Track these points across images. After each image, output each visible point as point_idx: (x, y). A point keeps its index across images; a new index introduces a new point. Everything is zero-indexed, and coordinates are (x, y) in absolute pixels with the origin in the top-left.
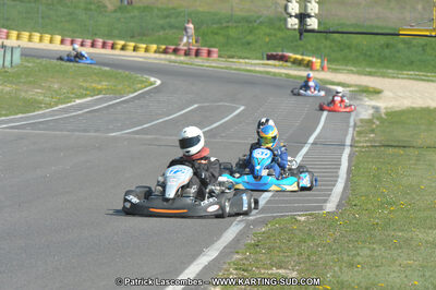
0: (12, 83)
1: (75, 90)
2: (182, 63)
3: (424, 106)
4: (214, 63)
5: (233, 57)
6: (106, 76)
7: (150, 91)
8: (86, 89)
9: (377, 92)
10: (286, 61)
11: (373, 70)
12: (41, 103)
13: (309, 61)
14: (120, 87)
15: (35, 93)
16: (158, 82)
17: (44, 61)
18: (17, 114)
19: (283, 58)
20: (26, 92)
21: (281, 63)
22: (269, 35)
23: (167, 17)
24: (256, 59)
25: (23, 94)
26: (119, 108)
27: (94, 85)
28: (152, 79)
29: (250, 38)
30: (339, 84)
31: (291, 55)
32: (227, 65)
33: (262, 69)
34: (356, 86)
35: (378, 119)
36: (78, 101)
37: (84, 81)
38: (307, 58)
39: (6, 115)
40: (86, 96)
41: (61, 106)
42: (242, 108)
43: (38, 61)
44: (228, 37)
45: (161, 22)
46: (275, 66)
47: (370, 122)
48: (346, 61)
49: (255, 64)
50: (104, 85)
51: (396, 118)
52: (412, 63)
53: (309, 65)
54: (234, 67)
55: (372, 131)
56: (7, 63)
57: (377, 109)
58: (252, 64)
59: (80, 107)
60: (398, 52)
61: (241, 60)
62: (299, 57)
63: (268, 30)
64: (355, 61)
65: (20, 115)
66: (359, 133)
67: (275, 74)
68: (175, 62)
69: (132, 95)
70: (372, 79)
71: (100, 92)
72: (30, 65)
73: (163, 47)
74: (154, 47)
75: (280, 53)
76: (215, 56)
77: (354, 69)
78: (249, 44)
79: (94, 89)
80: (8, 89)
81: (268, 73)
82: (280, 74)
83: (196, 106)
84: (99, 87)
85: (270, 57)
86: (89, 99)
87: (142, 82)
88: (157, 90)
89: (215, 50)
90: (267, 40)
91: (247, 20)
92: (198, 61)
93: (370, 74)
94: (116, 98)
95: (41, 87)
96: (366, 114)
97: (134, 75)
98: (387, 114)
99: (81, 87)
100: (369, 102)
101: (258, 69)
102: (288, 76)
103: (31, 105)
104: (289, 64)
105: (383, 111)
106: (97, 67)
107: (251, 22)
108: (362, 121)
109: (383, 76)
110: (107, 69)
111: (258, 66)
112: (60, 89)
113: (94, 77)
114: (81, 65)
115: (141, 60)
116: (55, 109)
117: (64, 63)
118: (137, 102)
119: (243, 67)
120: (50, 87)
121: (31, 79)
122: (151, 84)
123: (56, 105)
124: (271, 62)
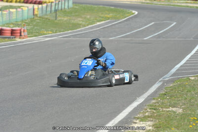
0: (67, 16)
1: (98, 18)
2: (148, 3)
4: (163, 3)
6: (112, 11)
7: (132, 17)
8: (102, 18)
12: (80, 25)
14: (118, 16)
15: (79, 20)
16: (136, 13)
17: (84, 5)
18: (68, 31)
20: (74, 20)
25: (73, 21)
26: (117, 26)
27: (106, 15)
28: (134, 12)
32: (169, 3)
33: (185, 5)
36: (98, 23)
37: (102, 14)
39: (63, 31)
40: (102, 21)
41: (90, 26)
42: (175, 23)
43: (81, 5)
46: (191, 3)
49: (182, 3)
50: (111, 15)
54: (172, 4)
56: (66, 7)
59: (99, 26)
65: (70, 31)
67: (191, 7)
68: (145, 3)
69: (123, 20)
71: (109, 19)
72: (77, 7)
79: (106, 18)
80: (66, 19)
81: (188, 6)
82: (193, 7)
83: (153, 23)
84: (109, 16)
86: (103, 22)
87: (129, 13)
88: (136, 16)
92: (155, 2)
94: (116, 21)
95: (81, 17)
97: (125, 10)
99: (100, 17)
101: (183, 5)
102: (197, 7)
103: (76, 26)
104: (197, 2)
106: (108, 7)
110: (113, 8)
112: (90, 18)
113: (106, 12)
114: (101, 6)
115: (129, 3)
116: (87, 27)
117: (92, 6)
118: (126, 22)
119: (176, 4)
120: (85, 17)
121: (77, 14)
122: (133, 14)
123: (88, 25)
124: (189, 1)
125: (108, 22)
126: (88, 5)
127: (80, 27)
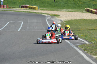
4: (5, 9)
5: (10, 7)
9: (59, 16)
10: (27, 8)
13: (34, 7)
19: (26, 7)
21: (26, 8)
24: (18, 7)
29: (15, 1)
31: (28, 6)
32: (9, 10)
34: (51, 14)
35: (63, 23)
46: (24, 9)
49: (18, 9)
53: (34, 9)
57: (61, 20)
58: (16, 9)
61: (13, 8)
62: (31, 6)
64: (47, 7)
67: (26, 12)
75: (25, 5)
76: (5, 7)
77: (48, 9)
78: (14, 3)
82: (27, 12)
83: (9, 22)
85: (22, 7)
89: (5, 5)
93: (53, 10)
96: (59, 22)
104: (28, 9)
109: (57, 11)
124: (22, 8)
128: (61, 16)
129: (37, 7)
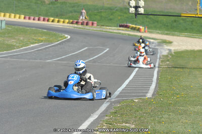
0: (1, 37)
1: (31, 41)
2: (80, 28)
3: (192, 49)
4: (95, 28)
5: (103, 26)
6: (45, 34)
7: (65, 41)
8: (36, 40)
9: (170, 43)
11: (168, 32)
12: (14, 46)
14: (51, 39)
15: (12, 42)
16: (69, 37)
17: (16, 27)
18: (3, 51)
19: (127, 27)
20: (8, 41)
21: (126, 29)
22: (121, 16)
23: (73, 7)
24: (115, 27)
25: (6, 42)
26: (51, 49)
27: (39, 38)
28: (66, 36)
29: (111, 17)
30: (152, 39)
31: (130, 25)
32: (101, 29)
33: (117, 31)
34: (160, 39)
35: (170, 55)
36: (32, 45)
37: (35, 36)
38: (138, 27)
40: (36, 43)
41: (24, 48)
42: (108, 49)
43: (13, 27)
44: (101, 16)
45: (71, 9)
46: (123, 30)
47: (167, 56)
48: (156, 28)
50: (44, 38)
51: (179, 54)
52: (186, 29)
53: (139, 30)
54: (104, 30)
55: (168, 60)
57: (170, 50)
58: (112, 29)
59: (33, 48)
60: (180, 24)
61: (108, 27)
62: (134, 26)
63: (120, 14)
64: (160, 28)
65: (5, 52)
66: (162, 61)
67: (123, 34)
68: (77, 28)
69: (57, 43)
70: (168, 36)
71: (42, 41)
72: (10, 29)
73: (71, 21)
74: (67, 21)
75: (125, 24)
76: (95, 25)
77: (160, 32)
78: (111, 19)
79: (39, 40)
81: (120, 33)
82: (125, 34)
83: (86, 48)
84: (42, 39)
85: (121, 26)
86: (37, 44)
87: (61, 37)
88: (68, 41)
89: (95, 22)
90: (119, 18)
91: (110, 9)
92: (87, 27)
93: (167, 34)
94: (49, 44)
95: (14, 39)
96: (165, 53)
97: (57, 33)
98: (175, 53)
99: (33, 39)
100: (166, 47)
101: (115, 31)
102: (129, 35)
103: (10, 47)
104: (130, 29)
105: (173, 51)
106: (40, 30)
107: (111, 10)
108: (163, 56)
109: (173, 35)
110: (45, 31)
111: (115, 30)
112: (23, 40)
113: (39, 34)
114: (34, 29)
115: (61, 27)
116: (21, 49)
117: (25, 28)
118: (59, 46)
119: (108, 30)
120: (19, 39)
121: (10, 35)
122: (66, 38)
123: (22, 47)
124: (121, 28)
125: (42, 45)
126: (21, 27)
127: (15, 48)
128: (175, 43)
129: (143, 28)
